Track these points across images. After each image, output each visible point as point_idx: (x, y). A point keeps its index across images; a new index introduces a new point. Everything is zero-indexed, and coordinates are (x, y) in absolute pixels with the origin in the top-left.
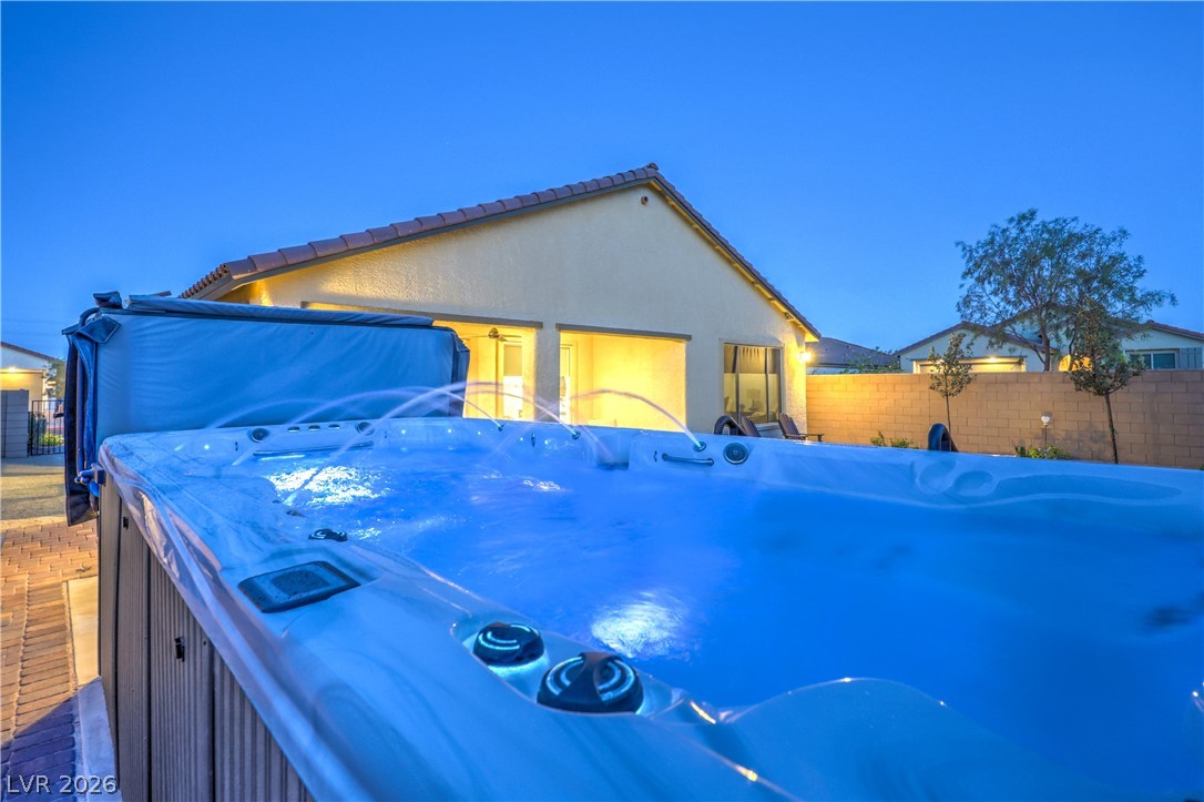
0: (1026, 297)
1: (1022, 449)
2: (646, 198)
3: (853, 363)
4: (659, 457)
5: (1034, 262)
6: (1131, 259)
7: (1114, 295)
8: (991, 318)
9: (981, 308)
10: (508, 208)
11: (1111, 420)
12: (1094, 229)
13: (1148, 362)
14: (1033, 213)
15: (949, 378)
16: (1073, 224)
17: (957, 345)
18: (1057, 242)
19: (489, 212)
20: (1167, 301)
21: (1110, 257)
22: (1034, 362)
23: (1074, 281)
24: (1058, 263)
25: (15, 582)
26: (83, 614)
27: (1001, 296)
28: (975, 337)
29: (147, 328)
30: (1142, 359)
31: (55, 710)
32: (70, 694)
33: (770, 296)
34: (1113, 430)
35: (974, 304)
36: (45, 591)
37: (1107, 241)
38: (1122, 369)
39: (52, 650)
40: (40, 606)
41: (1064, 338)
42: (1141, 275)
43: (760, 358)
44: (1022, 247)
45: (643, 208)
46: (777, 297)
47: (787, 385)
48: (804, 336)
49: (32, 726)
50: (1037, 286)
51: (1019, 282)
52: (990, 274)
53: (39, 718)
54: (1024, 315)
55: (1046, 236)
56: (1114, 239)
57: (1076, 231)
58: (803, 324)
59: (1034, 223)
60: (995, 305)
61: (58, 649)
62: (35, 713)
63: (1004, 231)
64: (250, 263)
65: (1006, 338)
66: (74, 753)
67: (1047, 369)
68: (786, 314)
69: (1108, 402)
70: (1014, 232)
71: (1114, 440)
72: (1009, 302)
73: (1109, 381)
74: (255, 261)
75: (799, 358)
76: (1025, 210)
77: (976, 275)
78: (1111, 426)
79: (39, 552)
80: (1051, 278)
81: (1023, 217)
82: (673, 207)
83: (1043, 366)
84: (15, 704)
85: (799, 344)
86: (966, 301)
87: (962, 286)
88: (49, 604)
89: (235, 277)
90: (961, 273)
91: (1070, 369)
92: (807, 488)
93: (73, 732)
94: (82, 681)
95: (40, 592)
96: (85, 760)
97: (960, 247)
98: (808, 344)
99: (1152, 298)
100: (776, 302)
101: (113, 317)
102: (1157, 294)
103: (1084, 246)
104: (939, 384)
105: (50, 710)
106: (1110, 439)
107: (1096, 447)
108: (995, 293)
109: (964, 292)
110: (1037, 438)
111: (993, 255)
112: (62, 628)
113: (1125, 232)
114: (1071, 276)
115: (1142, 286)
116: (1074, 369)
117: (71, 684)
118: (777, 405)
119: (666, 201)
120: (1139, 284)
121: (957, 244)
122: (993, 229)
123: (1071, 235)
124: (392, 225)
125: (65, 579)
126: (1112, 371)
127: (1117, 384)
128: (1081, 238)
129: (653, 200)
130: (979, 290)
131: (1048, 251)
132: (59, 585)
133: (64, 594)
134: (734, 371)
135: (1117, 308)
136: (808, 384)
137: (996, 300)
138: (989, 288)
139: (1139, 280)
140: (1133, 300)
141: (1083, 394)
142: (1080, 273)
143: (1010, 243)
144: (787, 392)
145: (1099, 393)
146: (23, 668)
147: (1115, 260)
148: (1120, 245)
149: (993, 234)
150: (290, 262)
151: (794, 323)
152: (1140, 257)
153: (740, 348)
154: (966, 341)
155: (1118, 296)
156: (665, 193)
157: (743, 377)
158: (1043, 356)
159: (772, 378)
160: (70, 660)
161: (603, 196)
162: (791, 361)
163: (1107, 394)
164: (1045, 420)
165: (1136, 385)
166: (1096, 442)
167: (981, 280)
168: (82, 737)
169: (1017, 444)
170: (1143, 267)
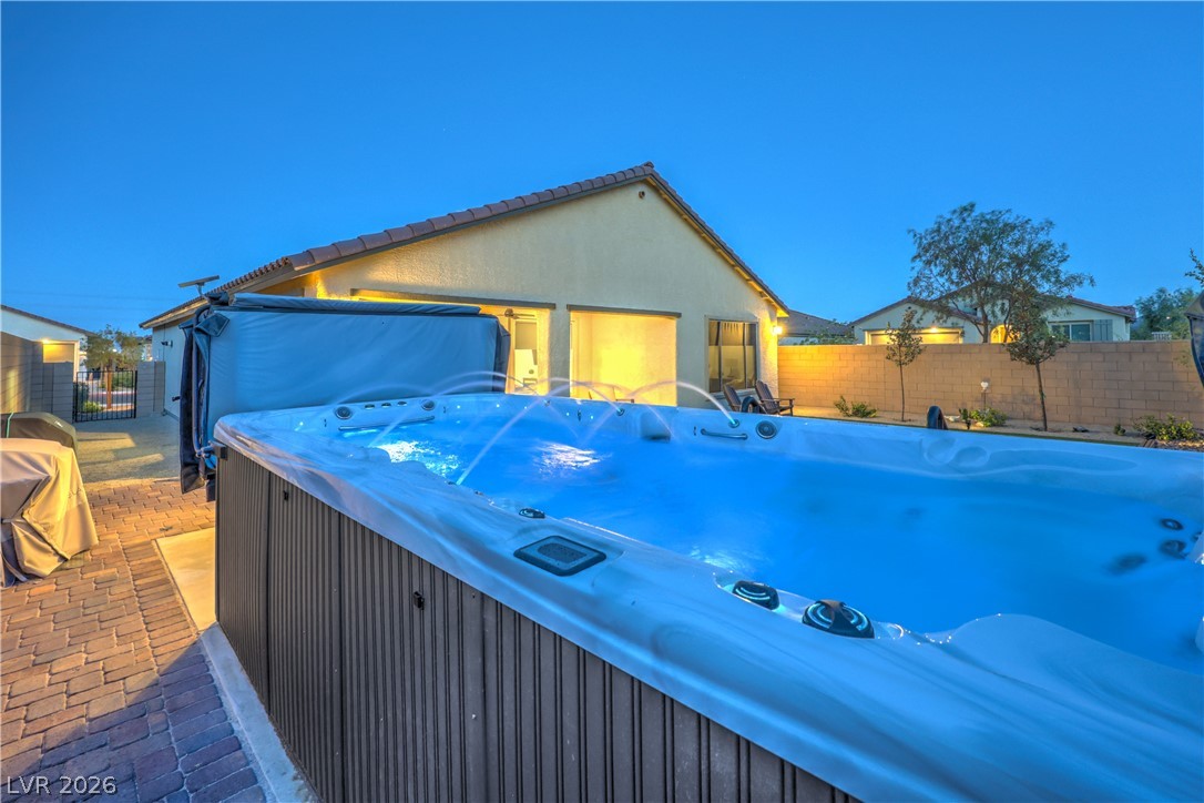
0: (967, 278)
1: (965, 411)
2: (643, 193)
3: (812, 332)
4: (698, 432)
5: (975, 248)
6: (1056, 246)
7: (1043, 277)
8: (936, 295)
9: (929, 287)
10: (527, 204)
11: (1041, 386)
12: (1026, 219)
13: (1067, 332)
14: (972, 207)
15: (903, 349)
16: (1007, 215)
17: (909, 321)
18: (992, 231)
19: (511, 208)
20: (1086, 282)
21: (1040, 245)
22: (974, 334)
23: (1008, 265)
24: (995, 248)
25: (110, 541)
26: (181, 568)
27: (946, 277)
28: (924, 313)
29: (249, 323)
30: (1062, 330)
31: (187, 651)
32: (194, 637)
33: (747, 277)
34: (1042, 394)
35: (923, 284)
36: (138, 549)
37: (1036, 231)
38: (1050, 342)
39: (164, 601)
40: (139, 562)
41: (999, 313)
42: (1065, 260)
43: (738, 332)
44: (963, 235)
45: (640, 201)
46: (754, 278)
47: (762, 355)
48: (776, 312)
49: (171, 666)
50: (977, 269)
51: (961, 265)
52: (937, 258)
53: (175, 658)
54: (965, 292)
55: (984, 225)
56: (1043, 229)
57: (1010, 221)
58: (775, 302)
59: (974, 214)
60: (940, 284)
61: (170, 599)
62: (169, 655)
63: (949, 220)
64: (309, 255)
65: (950, 313)
66: (215, 687)
67: (986, 341)
68: (761, 293)
69: (1039, 371)
70: (956, 223)
71: (1043, 403)
72: (952, 283)
73: (1039, 352)
74: (314, 254)
75: (772, 331)
76: (965, 204)
77: (924, 258)
78: (1041, 391)
79: (119, 513)
80: (989, 262)
81: (965, 209)
82: (665, 200)
83: (982, 338)
84: (149, 648)
85: (772, 320)
86: (916, 281)
87: (913, 268)
88: (146, 561)
89: (297, 269)
90: (911, 257)
91: (1005, 341)
92: (830, 459)
93: (208, 670)
94: (201, 627)
95: (133, 550)
96: (227, 693)
97: (912, 234)
98: (779, 319)
99: (1074, 280)
100: (752, 283)
101: (223, 313)
102: (1079, 277)
103: (1016, 234)
104: (894, 355)
105: (182, 652)
106: (1039, 401)
107: (1027, 409)
108: (941, 275)
109: (914, 274)
110: (977, 401)
111: (939, 241)
112: (165, 581)
113: (1051, 223)
114: (1005, 260)
115: (1066, 270)
116: (1009, 340)
117: (192, 629)
118: (753, 373)
119: (660, 195)
120: (1063, 267)
121: (909, 231)
122: (939, 220)
123: (1006, 225)
124: (429, 220)
125: (153, 537)
126: (1042, 343)
127: (1046, 355)
128: (1014, 227)
129: (649, 194)
130: (927, 272)
131: (987, 239)
132: (149, 543)
133: (157, 550)
134: (717, 344)
135: (1045, 288)
136: (779, 353)
137: (942, 280)
138: (936, 271)
139: (1063, 264)
140: (1058, 281)
141: (1017, 363)
142: (1014, 258)
143: (954, 231)
144: (762, 362)
145: (1031, 362)
146: (144, 616)
147: (1044, 247)
148: (1047, 234)
149: (940, 224)
150: (343, 254)
151: (768, 301)
152: (1064, 245)
153: (722, 323)
154: (917, 316)
155: (1046, 277)
156: (659, 188)
157: (723, 348)
158: (982, 328)
159: (749, 349)
160: (184, 609)
161: (606, 191)
162: (765, 334)
163: (1038, 363)
164: (984, 385)
165: (1061, 355)
166: (1026, 404)
167: (928, 263)
168: (218, 674)
169: (960, 406)
170: (1067, 253)
